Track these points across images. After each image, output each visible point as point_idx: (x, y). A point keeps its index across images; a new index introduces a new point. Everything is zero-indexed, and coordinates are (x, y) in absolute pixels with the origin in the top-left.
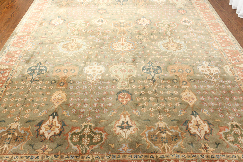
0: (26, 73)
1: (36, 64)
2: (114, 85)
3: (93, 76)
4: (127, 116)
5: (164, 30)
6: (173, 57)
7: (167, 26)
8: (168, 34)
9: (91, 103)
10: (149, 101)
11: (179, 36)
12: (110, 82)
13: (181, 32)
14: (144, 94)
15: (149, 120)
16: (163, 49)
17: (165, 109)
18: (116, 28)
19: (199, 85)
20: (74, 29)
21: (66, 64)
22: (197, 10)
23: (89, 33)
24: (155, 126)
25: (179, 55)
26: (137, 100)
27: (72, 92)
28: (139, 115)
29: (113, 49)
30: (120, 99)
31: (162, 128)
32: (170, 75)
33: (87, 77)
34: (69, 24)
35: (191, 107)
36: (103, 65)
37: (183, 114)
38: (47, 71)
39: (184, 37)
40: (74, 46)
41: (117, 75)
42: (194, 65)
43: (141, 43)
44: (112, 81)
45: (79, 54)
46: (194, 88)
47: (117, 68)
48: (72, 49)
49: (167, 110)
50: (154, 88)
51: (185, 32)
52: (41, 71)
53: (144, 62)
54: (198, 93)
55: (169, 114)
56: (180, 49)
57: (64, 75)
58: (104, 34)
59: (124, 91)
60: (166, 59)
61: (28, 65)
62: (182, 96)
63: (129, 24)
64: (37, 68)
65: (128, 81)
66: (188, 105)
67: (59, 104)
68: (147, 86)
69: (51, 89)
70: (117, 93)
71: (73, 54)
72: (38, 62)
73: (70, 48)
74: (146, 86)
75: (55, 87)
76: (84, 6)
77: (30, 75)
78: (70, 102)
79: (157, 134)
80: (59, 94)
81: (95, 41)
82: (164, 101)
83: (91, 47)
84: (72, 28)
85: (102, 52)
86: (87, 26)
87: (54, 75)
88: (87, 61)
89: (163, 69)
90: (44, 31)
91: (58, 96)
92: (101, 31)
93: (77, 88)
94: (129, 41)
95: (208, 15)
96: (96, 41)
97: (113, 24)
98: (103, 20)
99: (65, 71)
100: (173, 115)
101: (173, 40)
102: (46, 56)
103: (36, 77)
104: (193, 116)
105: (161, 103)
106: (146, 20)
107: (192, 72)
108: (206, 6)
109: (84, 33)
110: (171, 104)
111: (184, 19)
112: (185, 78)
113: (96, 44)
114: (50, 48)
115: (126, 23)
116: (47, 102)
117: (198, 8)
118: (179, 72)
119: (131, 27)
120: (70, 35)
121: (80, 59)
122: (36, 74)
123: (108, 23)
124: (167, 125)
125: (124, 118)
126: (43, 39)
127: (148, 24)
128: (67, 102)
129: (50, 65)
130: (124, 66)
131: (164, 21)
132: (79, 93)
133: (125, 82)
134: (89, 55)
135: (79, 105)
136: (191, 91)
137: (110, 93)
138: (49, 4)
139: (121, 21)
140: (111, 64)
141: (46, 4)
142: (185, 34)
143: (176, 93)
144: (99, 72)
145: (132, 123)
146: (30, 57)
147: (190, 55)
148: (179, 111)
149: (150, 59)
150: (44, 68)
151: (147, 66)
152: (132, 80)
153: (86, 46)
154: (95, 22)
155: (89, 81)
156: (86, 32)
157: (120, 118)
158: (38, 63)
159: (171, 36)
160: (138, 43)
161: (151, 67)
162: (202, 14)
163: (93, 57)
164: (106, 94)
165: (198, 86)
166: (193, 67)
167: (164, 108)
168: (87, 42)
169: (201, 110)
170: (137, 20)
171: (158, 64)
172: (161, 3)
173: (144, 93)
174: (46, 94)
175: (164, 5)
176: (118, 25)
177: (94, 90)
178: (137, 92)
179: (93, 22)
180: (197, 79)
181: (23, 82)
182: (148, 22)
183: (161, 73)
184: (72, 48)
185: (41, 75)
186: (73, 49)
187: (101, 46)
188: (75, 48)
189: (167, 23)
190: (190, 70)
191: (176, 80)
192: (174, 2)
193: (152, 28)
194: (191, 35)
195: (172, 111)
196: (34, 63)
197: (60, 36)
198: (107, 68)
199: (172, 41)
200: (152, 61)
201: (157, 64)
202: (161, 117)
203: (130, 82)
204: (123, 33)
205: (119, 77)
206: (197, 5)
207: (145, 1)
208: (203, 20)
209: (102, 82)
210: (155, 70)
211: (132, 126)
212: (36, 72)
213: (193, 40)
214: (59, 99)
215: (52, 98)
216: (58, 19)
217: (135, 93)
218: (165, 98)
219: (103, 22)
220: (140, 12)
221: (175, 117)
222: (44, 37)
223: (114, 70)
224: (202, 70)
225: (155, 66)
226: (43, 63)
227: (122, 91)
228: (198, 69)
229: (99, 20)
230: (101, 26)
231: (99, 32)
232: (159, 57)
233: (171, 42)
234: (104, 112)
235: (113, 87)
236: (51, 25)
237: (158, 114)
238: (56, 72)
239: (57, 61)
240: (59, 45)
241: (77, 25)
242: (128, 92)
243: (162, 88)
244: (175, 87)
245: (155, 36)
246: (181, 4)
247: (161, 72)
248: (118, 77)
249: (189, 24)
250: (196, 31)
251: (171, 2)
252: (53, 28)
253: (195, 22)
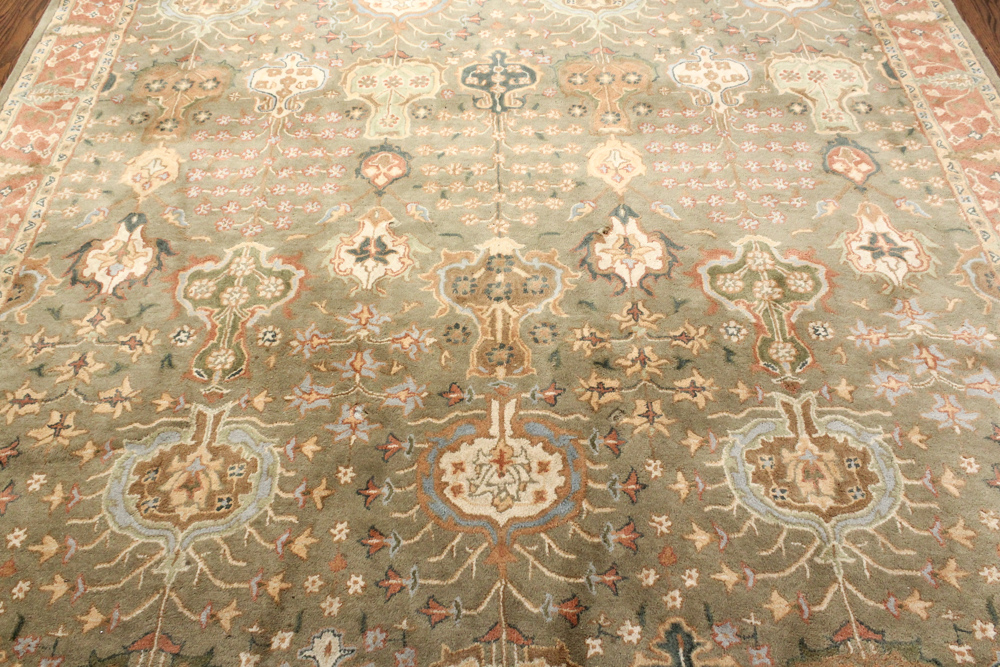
5: (756, 325)
8: (776, 363)
13: (858, 343)
18: (464, 311)
20: (214, 326)
22: (941, 153)
23: (301, 353)
34: (184, 276)
45: (228, 553)
63: (544, 270)
76: (284, 125)
83: (307, 493)
84: (202, 314)
86: (291, 294)
90: (36, 340)
92: (374, 335)
94: (541, 430)
97: (447, 274)
106: (644, 239)
108: (988, 117)
109: (272, 360)
113: (340, 460)
115: (524, 268)
117: (940, 134)
119: (551, 300)
120: (187, 375)
123: (417, 264)
126: (22, 411)
127: (657, 277)
138: (87, 115)
139: (495, 246)
141: (69, 113)
147: (933, 562)
156: (286, 344)
162: (972, 180)
172: (724, 97)
175: (743, 107)
187: (366, 477)
192: (798, 85)
197: (127, 383)
204: (504, 354)
206: (932, 108)
208: (978, 231)
216: (123, 233)
219: (388, 257)
220: (607, 169)
222: (29, 400)
229: (367, 241)
230: (371, 297)
236: (79, 287)
241: (232, 285)
245: (699, 381)
246: (839, 101)
251: (783, 88)
252: (88, 318)
253: (933, 250)
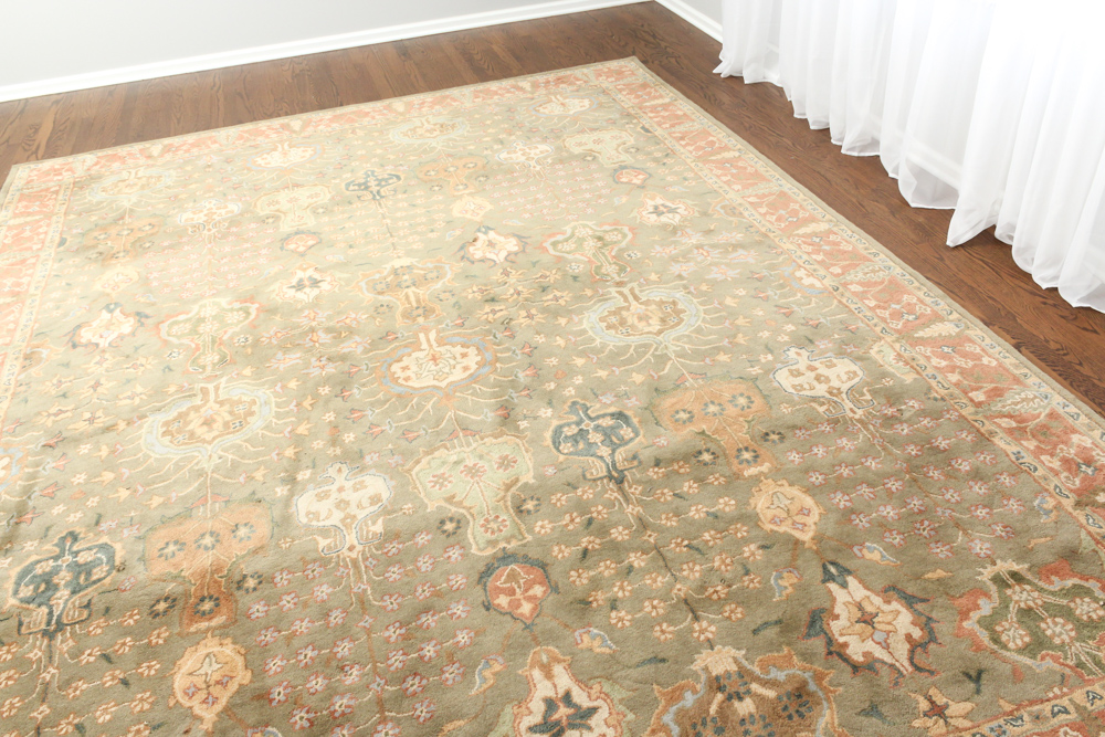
0: (13, 601)
1: (50, 547)
2: (453, 546)
3: (347, 528)
4: (558, 669)
5: (589, 261)
6: (662, 359)
7: (591, 244)
8: (608, 275)
9: (372, 657)
10: (628, 573)
11: (656, 273)
12: (430, 537)
13: (658, 255)
14: (597, 547)
15: (660, 657)
16: (613, 340)
17: (711, 590)
18: (384, 299)
19: (805, 448)
20: (197, 345)
21: (201, 509)
22: (689, 161)
23: (270, 343)
24: (696, 675)
25: (684, 348)
26: (574, 582)
27: (267, 629)
28: (610, 648)
29: (401, 389)
30: (503, 601)
31: (729, 678)
32: (679, 439)
33: (319, 539)
34: (164, 327)
35: (810, 548)
36: (376, 466)
37: (790, 590)
38: (117, 563)
39: (677, 273)
40: (215, 416)
41: (453, 497)
42: (756, 370)
43: (512, 337)
44: (438, 528)
45: (249, 446)
46: (791, 466)
47: (444, 463)
48: (208, 432)
49: (719, 588)
50: (630, 510)
51: (672, 250)
52: (86, 569)
53: (549, 412)
54: (817, 483)
55: (733, 606)
56: (678, 324)
57: (205, 560)
58: (337, 334)
59: (506, 558)
60: (634, 374)
61: (10, 559)
62: (759, 511)
63: (436, 267)
64: (63, 562)
65: (512, 511)
66: (797, 542)
67: (219, 707)
68: (600, 508)
69: (161, 642)
70: (476, 577)
71: (222, 453)
72: (61, 532)
73: (201, 431)
74: (593, 509)
75: (176, 630)
77: (31, 606)
78: (269, 682)
79: (717, 712)
80: (208, 655)
81: (305, 371)
82: (692, 555)
83: (298, 405)
84: (186, 341)
85: (353, 411)
86: (252, 317)
87: (154, 573)
88: (297, 470)
89: (640, 422)
90: (56, 382)
91: (202, 671)
92: (322, 323)
93: (287, 602)
94: (457, 339)
95: (734, 171)
96: (316, 372)
97: (367, 283)
98: (317, 276)
99: (208, 540)
100: (753, 607)
101: (637, 292)
102: (94, 497)
103: (69, 605)
104: (833, 586)
105: (685, 567)
106: (502, 239)
107: (758, 402)
108: (714, 139)
109: (249, 351)
110: (728, 561)
111: (650, 204)
112: (742, 435)
113: (318, 385)
114: (104, 452)
115: (422, 269)
116: (158, 716)
117: (686, 152)
118: (706, 414)
119: (445, 280)
120: (186, 373)
121: (263, 467)
122: (64, 593)
123: (343, 283)
124: (744, 656)
125: (548, 684)
126: (59, 418)
127: (516, 254)
128: (257, 685)
129: (125, 531)
130: (471, 448)
131: (574, 228)
132: (302, 626)
133: (497, 517)
134: (298, 441)
135: (317, 684)
136: (784, 482)
137: (445, 585)
138: (50, 262)
139: (397, 263)
140: (412, 454)
142: (674, 259)
143: (727, 505)
144: (366, 502)
145: (589, 697)
146: (12, 522)
148: (769, 581)
149: (570, 392)
150: (99, 555)
151: (569, 425)
152: (525, 500)
153: (273, 405)
154: (282, 292)
155: (332, 558)
156: (257, 343)
157: (528, 686)
158: (63, 539)
159: (625, 280)
160: (499, 336)
161: (587, 425)
162: (712, 170)
163: (318, 444)
164: (431, 595)
165: (803, 453)
166: (758, 383)
167: (702, 588)
168: (274, 383)
169: (855, 549)
170: (462, 248)
171: (610, 405)
172: (538, 162)
173: (598, 541)
174: (142, 674)
175: (553, 164)
176: (388, 286)
177: (369, 592)
178: (563, 547)
179: (273, 296)
180: (788, 428)
181: (5, 648)
182: (512, 245)
183: (637, 440)
184: (211, 429)
185: (90, 589)
186: (215, 433)
187: (338, 389)
188: (226, 424)
189: (590, 233)
190: (749, 398)
191: (708, 450)
192: (587, 147)
193: (534, 264)
194: (699, 259)
195: (743, 588)
196: (40, 542)
197: (138, 387)
198: (398, 474)
199: (636, 298)
200: (583, 399)
201: (607, 404)
202: (706, 630)
203: (519, 510)
204: (421, 311)
205: (465, 504)
206: (678, 141)
207: (471, 165)
208: (721, 191)
209: (394, 545)
210: (607, 434)
211: (593, 710)
212: (63, 582)
213: (715, 274)
214: (212, 682)
215: (176, 685)
216: (106, 315)
217: (556, 556)
218: (690, 539)
219: (320, 284)
220: (466, 212)
221: (761, 611)
222: (61, 411)
223: (434, 476)
224: (794, 387)
225: (603, 416)
226: (83, 530)
227: (499, 560)
228: (776, 384)
229: (301, 280)
230: (316, 304)
231: (312, 330)
232: (606, 373)
233: (635, 303)
234: (447, 679)
235: (451, 554)
236: (80, 349)
237: (689, 619)
238: (160, 556)
239: (153, 507)
240: (143, 430)
241: (204, 322)
242: (525, 556)
243: (662, 500)
244: (716, 483)
245: (559, 294)
246: (617, 149)
247: (637, 435)
248: (461, 502)
249: (678, 217)
250: (715, 239)
251: (577, 150)
252: (94, 361)
253: (695, 205)
